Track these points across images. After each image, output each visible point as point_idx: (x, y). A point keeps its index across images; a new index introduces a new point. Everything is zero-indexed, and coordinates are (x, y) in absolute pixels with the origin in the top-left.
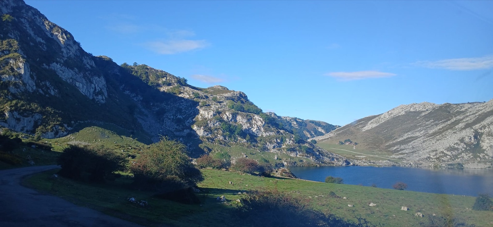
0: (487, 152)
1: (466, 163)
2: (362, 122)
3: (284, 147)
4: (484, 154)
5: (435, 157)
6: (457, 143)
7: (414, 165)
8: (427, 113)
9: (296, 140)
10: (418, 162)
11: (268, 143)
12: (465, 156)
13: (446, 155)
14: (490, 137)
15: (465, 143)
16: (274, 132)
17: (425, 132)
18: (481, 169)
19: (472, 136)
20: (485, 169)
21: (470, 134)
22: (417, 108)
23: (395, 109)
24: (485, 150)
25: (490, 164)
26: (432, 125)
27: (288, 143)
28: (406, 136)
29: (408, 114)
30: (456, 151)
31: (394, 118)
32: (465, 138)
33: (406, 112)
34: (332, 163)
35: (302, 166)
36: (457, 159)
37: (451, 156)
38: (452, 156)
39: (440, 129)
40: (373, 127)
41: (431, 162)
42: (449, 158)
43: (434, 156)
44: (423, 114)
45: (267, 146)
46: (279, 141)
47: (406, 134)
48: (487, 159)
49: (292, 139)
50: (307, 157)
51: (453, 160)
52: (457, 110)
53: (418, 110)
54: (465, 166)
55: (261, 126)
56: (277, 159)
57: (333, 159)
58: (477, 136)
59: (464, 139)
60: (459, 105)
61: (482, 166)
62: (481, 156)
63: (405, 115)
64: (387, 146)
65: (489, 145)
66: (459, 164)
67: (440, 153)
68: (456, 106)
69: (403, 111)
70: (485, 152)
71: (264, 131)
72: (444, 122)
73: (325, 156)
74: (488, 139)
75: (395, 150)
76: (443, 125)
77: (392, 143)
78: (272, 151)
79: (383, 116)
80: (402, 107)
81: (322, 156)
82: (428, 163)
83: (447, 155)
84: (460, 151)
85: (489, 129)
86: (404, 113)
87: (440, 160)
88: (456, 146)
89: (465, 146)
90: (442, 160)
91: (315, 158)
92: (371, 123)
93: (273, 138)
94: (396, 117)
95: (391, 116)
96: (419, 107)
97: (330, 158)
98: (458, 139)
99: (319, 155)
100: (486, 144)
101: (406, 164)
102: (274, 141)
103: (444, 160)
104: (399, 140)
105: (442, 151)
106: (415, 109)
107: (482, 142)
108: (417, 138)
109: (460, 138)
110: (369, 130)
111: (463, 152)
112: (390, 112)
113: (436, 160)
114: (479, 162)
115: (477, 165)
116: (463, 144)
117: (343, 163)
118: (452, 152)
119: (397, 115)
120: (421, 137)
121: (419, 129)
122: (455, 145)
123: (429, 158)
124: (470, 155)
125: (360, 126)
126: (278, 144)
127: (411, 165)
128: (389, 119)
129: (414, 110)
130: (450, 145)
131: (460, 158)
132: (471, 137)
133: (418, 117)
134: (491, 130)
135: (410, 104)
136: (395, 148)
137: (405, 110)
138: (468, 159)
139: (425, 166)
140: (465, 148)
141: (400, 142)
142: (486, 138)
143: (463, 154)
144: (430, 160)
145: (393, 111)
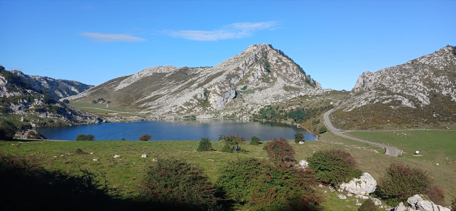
1: (198, 115)
2: (115, 82)
3: (32, 108)
4: (210, 108)
5: (175, 111)
6: (192, 100)
7: (159, 119)
8: (170, 75)
9: (46, 100)
10: (162, 116)
11: (12, 104)
12: (198, 109)
14: (215, 94)
15: (198, 100)
16: (20, 92)
17: (168, 91)
18: (208, 118)
19: (203, 94)
20: (211, 118)
21: (201, 92)
22: (162, 70)
23: (145, 70)
24: (211, 104)
25: (214, 114)
26: (174, 85)
27: (37, 103)
28: (153, 94)
29: (155, 75)
30: (191, 106)
31: (143, 79)
32: (197, 95)
33: (153, 73)
34: (85, 122)
35: (53, 126)
36: (191, 112)
37: (187, 110)
38: (188, 110)
39: (179, 88)
40: (125, 87)
42: (186, 112)
43: (175, 110)
44: (167, 75)
45: (11, 107)
46: (26, 101)
47: (153, 93)
48: (212, 111)
49: (42, 99)
50: (59, 117)
51: (189, 113)
52: (193, 72)
53: (163, 72)
54: (197, 117)
55: (3, 85)
56: (24, 121)
57: (86, 117)
58: (206, 93)
59: (197, 96)
60: (194, 69)
61: (209, 116)
62: (208, 109)
63: (153, 76)
64: (137, 103)
65: (214, 100)
66: (193, 116)
68: (192, 69)
69: (150, 72)
70: (211, 106)
71: (7, 92)
72: (183, 82)
73: (77, 115)
74: (213, 96)
75: (144, 106)
76: (182, 85)
77: (141, 100)
78: (18, 112)
79: (134, 77)
80: (150, 69)
81: (75, 115)
82: (170, 116)
83: (184, 109)
84: (194, 105)
86: (152, 74)
87: (179, 113)
88: (191, 102)
89: (197, 102)
90: (181, 113)
91: (67, 118)
92: (123, 83)
93: (19, 98)
94: (145, 78)
95: (140, 77)
96: (164, 70)
97: (82, 117)
99: (71, 115)
100: (212, 99)
101: (152, 118)
102: (20, 102)
103: (182, 113)
104: (147, 98)
105: (180, 106)
106: (161, 71)
107: (210, 98)
108: (161, 96)
109: (194, 95)
110: (121, 89)
111: (196, 106)
112: (140, 73)
113: (176, 113)
114: (207, 114)
115: (206, 116)
116: (196, 100)
117: (96, 120)
118: (188, 106)
119: (146, 76)
120: (165, 95)
121: (164, 88)
122: (190, 101)
123: (171, 112)
124: (201, 109)
125: (113, 86)
126: (25, 105)
127: (156, 119)
128: (139, 79)
130: (187, 101)
131: (194, 111)
132: (202, 94)
133: (163, 78)
134: (216, 88)
135: (157, 66)
136: (144, 105)
137: (152, 71)
138: (199, 111)
139: (167, 119)
140: (198, 103)
141: (148, 99)
142: (212, 95)
143: (196, 108)
144: (171, 114)
145: (142, 73)
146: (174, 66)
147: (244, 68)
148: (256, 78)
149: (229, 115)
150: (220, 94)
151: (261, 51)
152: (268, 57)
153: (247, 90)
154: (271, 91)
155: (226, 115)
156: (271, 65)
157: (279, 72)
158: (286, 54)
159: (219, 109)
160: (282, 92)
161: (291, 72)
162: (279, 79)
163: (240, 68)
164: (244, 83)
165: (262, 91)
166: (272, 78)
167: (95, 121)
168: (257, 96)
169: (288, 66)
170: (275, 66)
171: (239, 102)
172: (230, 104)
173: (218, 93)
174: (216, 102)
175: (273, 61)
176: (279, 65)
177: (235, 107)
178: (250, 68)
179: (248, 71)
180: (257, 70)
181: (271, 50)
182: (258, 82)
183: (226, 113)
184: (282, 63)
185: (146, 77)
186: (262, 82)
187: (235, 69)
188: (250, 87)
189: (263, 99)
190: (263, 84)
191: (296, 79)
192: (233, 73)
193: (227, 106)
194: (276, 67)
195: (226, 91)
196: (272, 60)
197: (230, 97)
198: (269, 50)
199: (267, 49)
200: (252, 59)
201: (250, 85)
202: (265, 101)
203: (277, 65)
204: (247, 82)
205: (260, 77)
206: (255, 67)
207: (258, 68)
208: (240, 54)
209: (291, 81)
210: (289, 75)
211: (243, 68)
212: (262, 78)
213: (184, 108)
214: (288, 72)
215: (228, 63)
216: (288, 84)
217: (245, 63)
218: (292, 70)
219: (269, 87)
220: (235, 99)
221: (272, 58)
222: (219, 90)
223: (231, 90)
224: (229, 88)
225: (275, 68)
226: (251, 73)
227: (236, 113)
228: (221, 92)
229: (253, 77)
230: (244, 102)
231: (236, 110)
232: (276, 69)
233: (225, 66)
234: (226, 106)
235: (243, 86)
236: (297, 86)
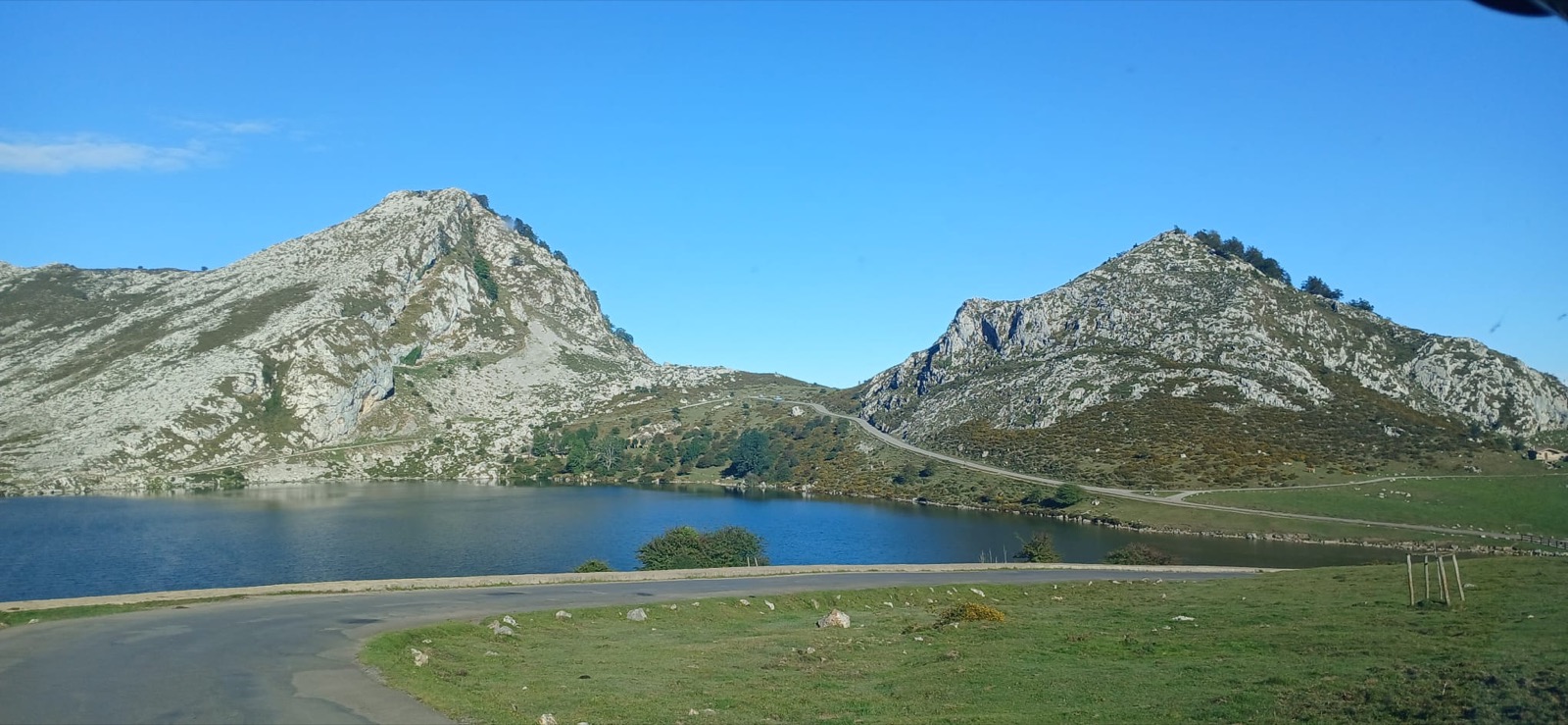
0: (309, 424)
1: (250, 466)
4: (301, 434)
5: (142, 451)
6: (211, 399)
7: (73, 488)
10: (84, 473)
12: (245, 443)
13: (180, 442)
14: (318, 376)
15: (239, 399)
17: (15, 364)
18: (305, 481)
19: (259, 374)
20: (317, 481)
21: (250, 366)
24: (302, 420)
25: (325, 464)
26: (36, 341)
30: (212, 426)
32: (234, 379)
36: (217, 456)
37: (197, 446)
38: (201, 446)
39: (80, 353)
41: (131, 471)
42: (192, 453)
43: (139, 447)
51: (206, 459)
52: (113, 288)
54: (251, 476)
59: (234, 384)
60: (112, 274)
61: (301, 472)
62: (291, 440)
65: (315, 403)
66: (229, 472)
67: (158, 435)
68: (100, 275)
70: (302, 426)
72: (87, 329)
74: (310, 382)
76: (82, 344)
82: (123, 475)
83: (184, 441)
84: (226, 425)
85: (311, 350)
87: (161, 461)
88: (211, 410)
89: (239, 409)
90: (170, 461)
98: (213, 382)
100: (303, 399)
101: (40, 485)
103: (175, 459)
105: (164, 427)
107: (290, 392)
109: (219, 379)
111: (234, 429)
113: (149, 461)
114: (292, 460)
115: (289, 469)
116: (234, 400)
118: (199, 429)
122: (205, 403)
123: (122, 454)
124: (258, 439)
127: (63, 488)
130: (187, 406)
131: (228, 450)
132: (255, 375)
134: (316, 352)
138: (251, 452)
139: (115, 489)
140: (241, 416)
142: (303, 381)
143: (237, 437)
144: (125, 462)
147: (407, 276)
148: (453, 319)
149: (390, 463)
150: (340, 375)
151: (457, 217)
152: (480, 240)
153: (420, 363)
154: (520, 371)
155: (375, 464)
156: (495, 273)
158: (541, 238)
159: (337, 442)
160: (565, 378)
161: (571, 301)
162: (536, 326)
163: (387, 273)
164: (414, 334)
165: (484, 371)
166: (510, 320)
168: (469, 389)
169: (558, 280)
170: (509, 276)
171: (412, 412)
172: (378, 419)
173: (330, 371)
174: (322, 412)
175: (500, 257)
176: (525, 273)
177: (400, 433)
178: (426, 276)
179: (418, 288)
180: (455, 285)
181: (486, 215)
182: (458, 334)
183: (374, 456)
184: (533, 267)
186: (476, 336)
187: (369, 279)
188: (433, 352)
189: (498, 401)
190: (481, 341)
191: (596, 330)
192: (364, 294)
193: (365, 426)
194: (514, 279)
195: (360, 366)
196: (497, 255)
197: (373, 391)
198: (478, 217)
199: (470, 210)
200: (430, 242)
201: (432, 343)
202: (508, 408)
203: (518, 275)
204: (424, 331)
205: (467, 315)
206: (445, 274)
207: (457, 280)
208: (361, 223)
209: (580, 336)
210: (567, 313)
211: (401, 273)
212: (477, 321)
213: (182, 438)
214: (563, 302)
215: (311, 254)
216: (573, 348)
217: (407, 256)
218: (574, 296)
219: (507, 355)
220: (392, 398)
221: (495, 245)
222: (332, 357)
223: (379, 360)
224: (372, 352)
225: (512, 286)
226: (434, 299)
227: (418, 455)
228: (342, 370)
229: (444, 315)
230: (432, 411)
231: (413, 443)
232: (515, 289)
233: (297, 263)
234: (360, 428)
235: (411, 349)
236: (603, 353)
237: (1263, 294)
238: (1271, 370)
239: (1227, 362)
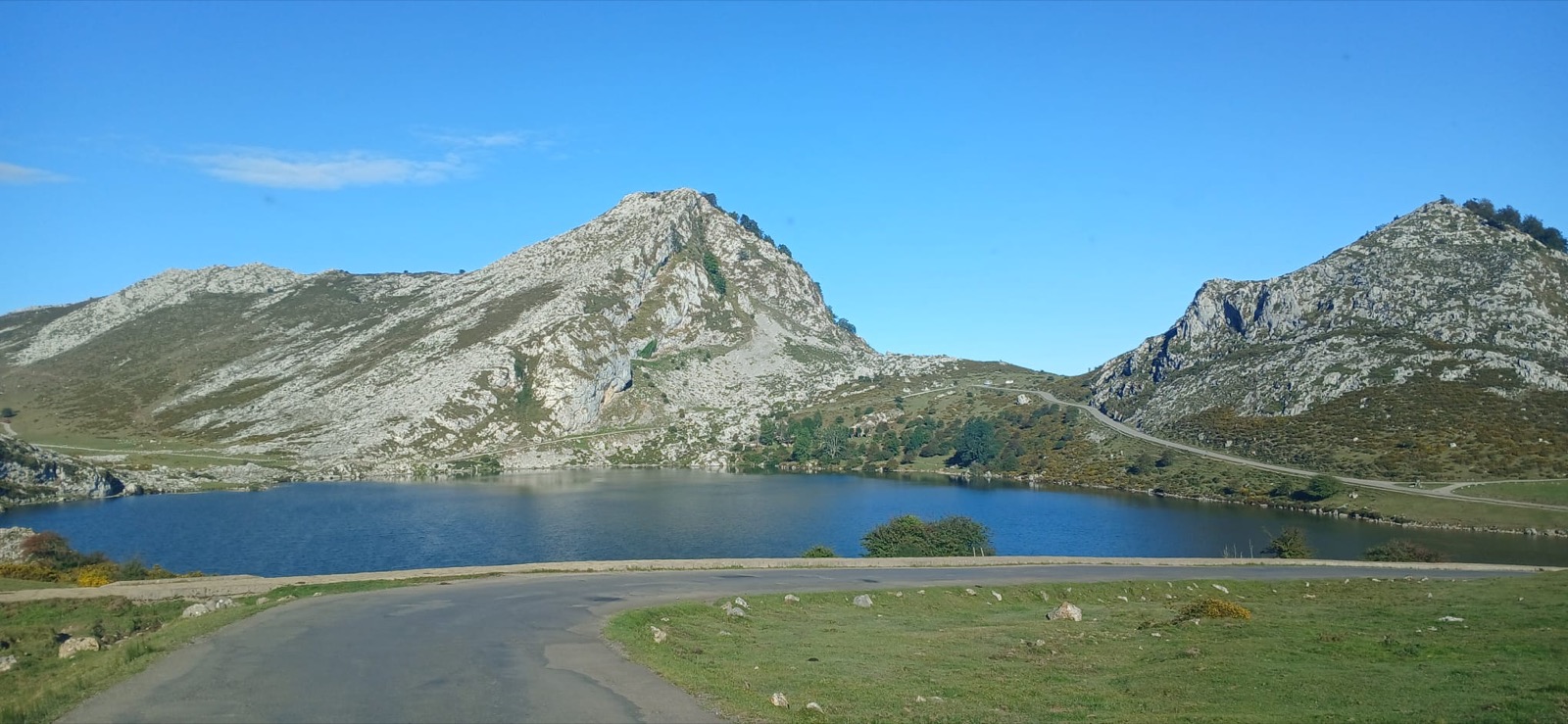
0: (556, 414)
1: (504, 454)
2: (8, 329)
4: (549, 423)
5: (407, 441)
6: (470, 392)
7: (349, 474)
8: (277, 300)
10: (358, 460)
12: (500, 432)
13: (442, 431)
14: (564, 369)
15: (494, 392)
17: (299, 362)
18: (553, 468)
19: (511, 368)
20: (564, 467)
21: (504, 361)
22: (232, 284)
23: (150, 283)
24: (550, 411)
25: (571, 451)
26: (316, 340)
28: (224, 378)
29: (202, 303)
30: (471, 417)
31: (148, 316)
32: (490, 373)
33: (192, 295)
36: (475, 444)
37: (457, 435)
38: (461, 435)
39: (354, 351)
40: (67, 348)
41: (400, 458)
42: (453, 441)
43: (406, 436)
44: (264, 303)
47: (223, 372)
51: (466, 447)
52: (382, 292)
53: (235, 291)
54: (505, 463)
58: (524, 366)
59: (489, 378)
60: (381, 279)
61: (550, 459)
62: (541, 429)
63: (193, 307)
64: (161, 415)
65: (561, 395)
66: (485, 459)
67: (424, 425)
68: (371, 280)
69: (179, 291)
70: (550, 417)
72: (360, 329)
73: (10, 460)
74: (557, 375)
75: (207, 427)
76: (356, 343)
77: (175, 402)
79: (103, 307)
80: (174, 278)
82: (393, 462)
83: (446, 430)
84: (483, 415)
85: (558, 345)
86: (186, 299)
87: (426, 449)
88: (469, 401)
89: (494, 401)
90: (433, 449)
92: (54, 332)
94: (156, 311)
95: (135, 308)
96: (240, 281)
97: (35, 466)
98: (471, 376)
100: (551, 391)
103: (438, 447)
104: (202, 394)
105: (428, 417)
106: (226, 286)
107: (539, 385)
108: (274, 383)
109: (477, 373)
110: (51, 360)
111: (490, 419)
112: (129, 295)
113: (416, 449)
114: (542, 448)
115: (539, 457)
116: (490, 392)
117: (97, 484)
118: (460, 419)
119: (160, 306)
120: (291, 378)
121: (268, 351)
122: (464, 396)
123: (392, 443)
124: (512, 428)
127: (340, 474)
128: (128, 317)
129: (221, 290)
130: (449, 398)
131: (485, 438)
132: (508, 369)
133: (246, 315)
134: (562, 347)
135: (206, 265)
136: (204, 420)
137: (187, 286)
138: (505, 441)
139: (386, 475)
140: (496, 407)
141: (207, 397)
142: (550, 373)
143: (493, 427)
144: (395, 451)
145: (140, 291)
146: (284, 267)
147: (642, 273)
148: (685, 313)
149: (629, 450)
150: (583, 368)
151: (688, 215)
152: (709, 237)
153: (656, 356)
154: (747, 363)
155: (615, 451)
156: (723, 269)
157: (755, 294)
158: (766, 233)
159: (581, 430)
160: (791, 368)
161: (795, 293)
162: (762, 318)
163: (624, 271)
164: (649, 329)
165: (713, 363)
166: (738, 313)
167: (94, 487)
168: (700, 380)
169: (782, 273)
170: (737, 271)
171: (648, 403)
172: (617, 409)
173: (574, 364)
174: (568, 403)
175: (727, 252)
176: (751, 267)
177: (638, 422)
178: (659, 273)
179: (653, 284)
180: (686, 281)
181: (715, 212)
182: (690, 327)
183: (615, 444)
184: (759, 261)
185: (160, 311)
186: (706, 329)
187: (609, 277)
188: (667, 346)
189: (728, 391)
190: (711, 334)
191: (819, 321)
192: (604, 292)
193: (606, 415)
194: (741, 274)
195: (601, 359)
196: (725, 251)
197: (613, 384)
198: (707, 215)
199: (699, 208)
200: (663, 241)
201: (666, 337)
202: (737, 398)
203: (745, 269)
204: (658, 325)
205: (697, 310)
206: (678, 271)
207: (688, 276)
208: (601, 225)
209: (804, 328)
210: (792, 305)
211: (637, 271)
212: (707, 315)
213: (444, 428)
214: (788, 295)
215: (557, 256)
216: (797, 339)
217: (643, 254)
218: (798, 288)
219: (735, 347)
220: (631, 390)
221: (723, 241)
222: (576, 352)
223: (618, 354)
224: (612, 346)
225: (739, 281)
226: (667, 294)
227: (655, 443)
228: (585, 364)
229: (677, 309)
230: (666, 401)
231: (649, 431)
232: (742, 283)
233: (544, 264)
234: (602, 417)
235: (647, 343)
236: (826, 344)
237: (1544, 266)
238: (1554, 351)
239: (1503, 342)
